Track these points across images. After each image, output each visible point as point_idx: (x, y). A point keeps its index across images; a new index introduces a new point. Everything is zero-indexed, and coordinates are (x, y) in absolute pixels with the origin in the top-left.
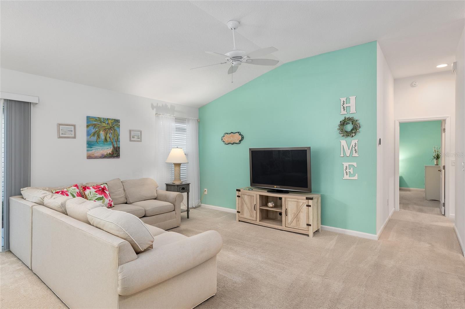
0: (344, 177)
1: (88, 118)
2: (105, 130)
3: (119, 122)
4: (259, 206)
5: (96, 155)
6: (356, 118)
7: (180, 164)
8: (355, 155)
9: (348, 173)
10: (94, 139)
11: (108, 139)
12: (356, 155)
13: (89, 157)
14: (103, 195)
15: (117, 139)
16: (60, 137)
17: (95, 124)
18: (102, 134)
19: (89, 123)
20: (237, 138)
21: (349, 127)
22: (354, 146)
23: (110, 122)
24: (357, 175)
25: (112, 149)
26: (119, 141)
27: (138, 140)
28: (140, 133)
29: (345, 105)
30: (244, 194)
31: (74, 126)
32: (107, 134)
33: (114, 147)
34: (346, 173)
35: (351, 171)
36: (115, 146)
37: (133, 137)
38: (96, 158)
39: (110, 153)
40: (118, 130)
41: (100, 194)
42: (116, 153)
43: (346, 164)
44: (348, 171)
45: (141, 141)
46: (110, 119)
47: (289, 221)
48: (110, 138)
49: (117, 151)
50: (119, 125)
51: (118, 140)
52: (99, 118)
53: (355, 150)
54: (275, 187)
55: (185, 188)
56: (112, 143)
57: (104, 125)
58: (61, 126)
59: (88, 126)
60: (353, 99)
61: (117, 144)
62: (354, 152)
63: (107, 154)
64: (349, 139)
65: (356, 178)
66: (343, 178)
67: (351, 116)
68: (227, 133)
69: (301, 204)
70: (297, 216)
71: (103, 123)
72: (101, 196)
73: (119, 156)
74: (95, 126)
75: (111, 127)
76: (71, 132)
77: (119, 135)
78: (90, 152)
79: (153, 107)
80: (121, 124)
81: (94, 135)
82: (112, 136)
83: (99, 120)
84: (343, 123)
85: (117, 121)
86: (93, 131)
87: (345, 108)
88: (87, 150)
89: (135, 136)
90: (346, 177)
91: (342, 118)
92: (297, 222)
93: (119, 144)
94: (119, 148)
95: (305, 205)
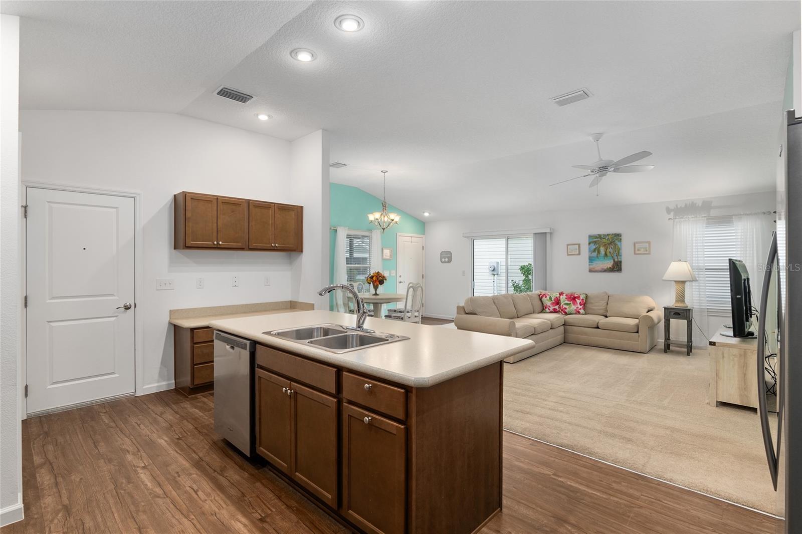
2: (605, 245)
3: (621, 236)
5: (597, 269)
10: (595, 254)
11: (608, 253)
13: (591, 271)
14: (572, 302)
15: (618, 253)
16: (568, 255)
17: (594, 241)
18: (602, 250)
19: (590, 241)
23: (610, 237)
25: (612, 263)
26: (621, 256)
27: (646, 252)
28: (647, 244)
31: (579, 244)
32: (607, 249)
33: (614, 261)
36: (616, 260)
37: (638, 250)
39: (611, 268)
40: (619, 244)
41: (568, 301)
42: (617, 267)
45: (649, 254)
46: (610, 234)
48: (610, 252)
49: (618, 265)
50: (621, 239)
51: (619, 254)
52: (598, 235)
56: (613, 257)
57: (604, 240)
58: (569, 246)
59: (589, 244)
61: (618, 258)
63: (607, 268)
72: (569, 302)
73: (621, 270)
74: (595, 243)
75: (611, 242)
76: (577, 250)
77: (620, 249)
78: (591, 266)
79: (668, 211)
80: (622, 238)
81: (594, 251)
82: (611, 250)
83: (600, 236)
85: (618, 235)
86: (594, 247)
89: (641, 248)
93: (621, 258)
94: (621, 262)
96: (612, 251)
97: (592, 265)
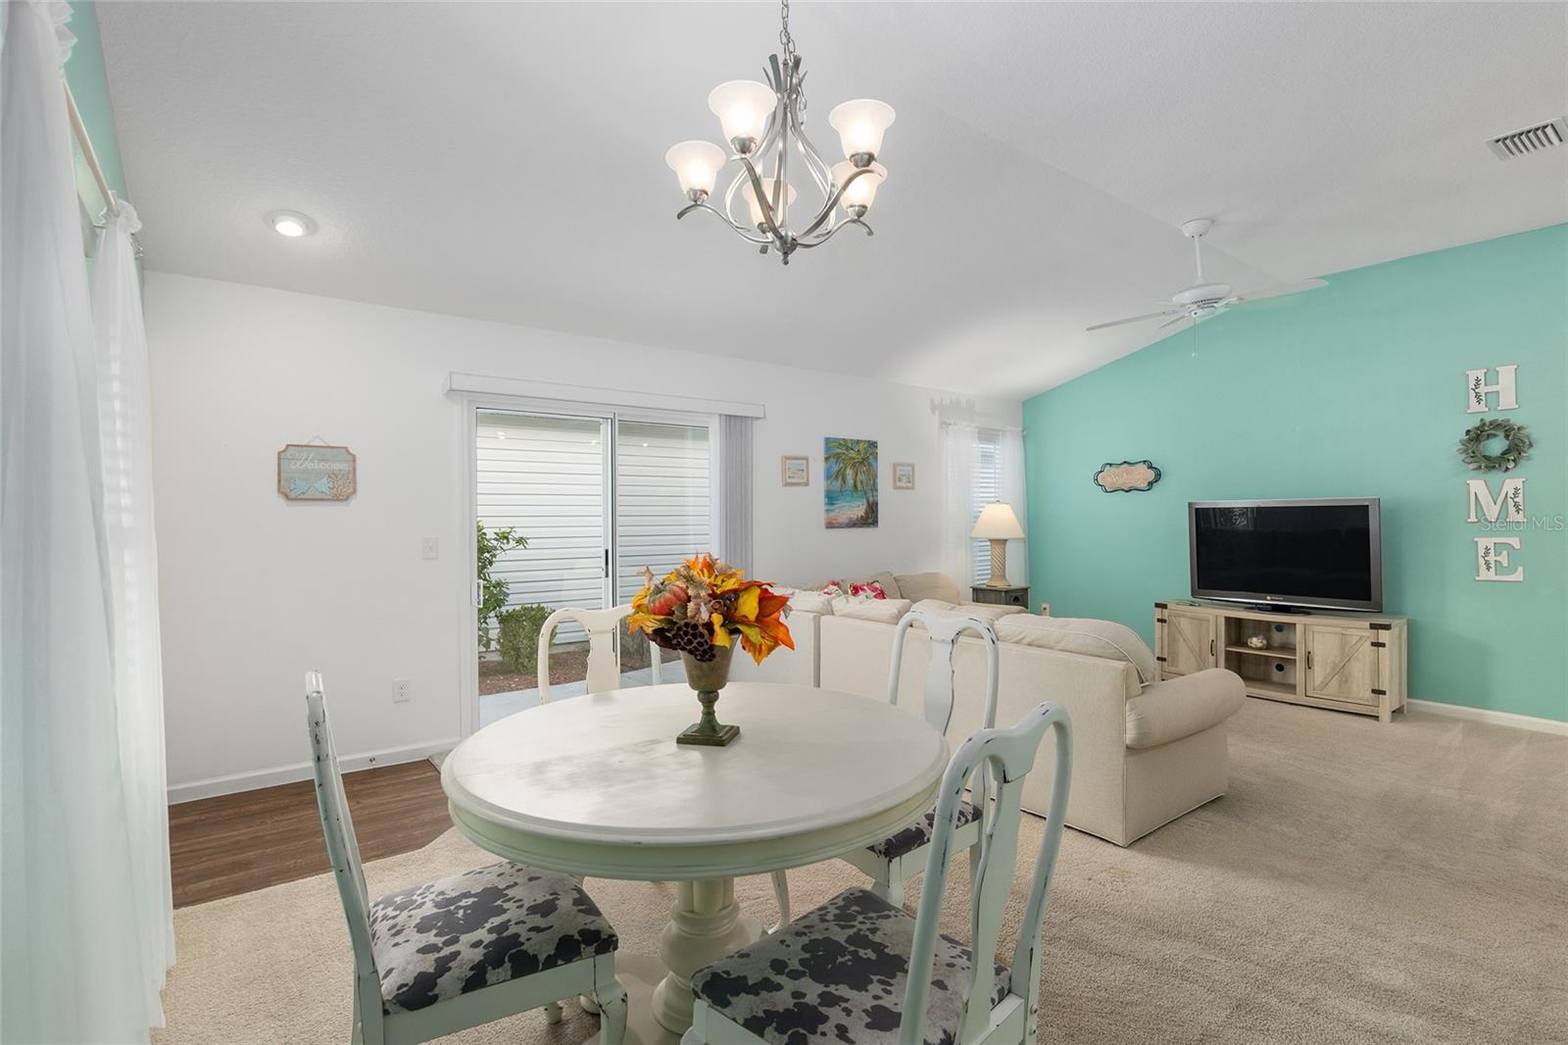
0: (1478, 576)
1: (828, 441)
2: (854, 465)
3: (877, 447)
4: (1223, 646)
5: (840, 520)
6: (1516, 420)
7: (1006, 540)
8: (1514, 516)
9: (1493, 565)
10: (837, 485)
11: (859, 484)
12: (1520, 517)
13: (830, 525)
15: (874, 483)
16: (786, 484)
17: (839, 454)
18: (849, 474)
19: (829, 453)
20: (1144, 475)
21: (1496, 446)
22: (1510, 495)
23: (861, 446)
24: (1520, 569)
25: (865, 507)
26: (877, 490)
27: (909, 485)
28: (911, 468)
29: (1482, 390)
30: (1180, 616)
31: (806, 459)
32: (856, 475)
33: (868, 502)
34: (1487, 563)
35: (1504, 559)
36: (871, 499)
37: (900, 480)
38: (840, 526)
39: (862, 517)
40: (874, 464)
42: (870, 519)
43: (1484, 542)
44: (1492, 558)
45: (913, 488)
46: (862, 441)
47: (1317, 683)
48: (862, 482)
49: (873, 511)
50: (877, 454)
51: (874, 489)
52: (844, 439)
53: (1516, 505)
54: (1269, 598)
55: (1020, 598)
56: (866, 493)
57: (852, 454)
58: (788, 461)
59: (827, 459)
60: (1506, 376)
61: (873, 496)
62: (1512, 509)
63: (857, 519)
64: (1496, 476)
65: (1518, 576)
66: (1477, 578)
67: (1501, 418)
68: (1111, 465)
69: (1354, 642)
70: (1341, 670)
71: (851, 451)
73: (877, 522)
74: (837, 456)
75: (864, 459)
76: (800, 473)
77: (876, 476)
78: (832, 514)
79: (933, 407)
80: (879, 450)
81: (836, 477)
82: (863, 478)
83: (845, 443)
84: (1477, 435)
85: (873, 445)
86: (836, 468)
87: (1483, 398)
88: (827, 511)
89: (903, 476)
90: (1484, 574)
91: (1473, 423)
92: (1340, 686)
93: (877, 496)
94: (877, 504)
95: (1369, 643)
96: (864, 480)
97: (833, 510)
